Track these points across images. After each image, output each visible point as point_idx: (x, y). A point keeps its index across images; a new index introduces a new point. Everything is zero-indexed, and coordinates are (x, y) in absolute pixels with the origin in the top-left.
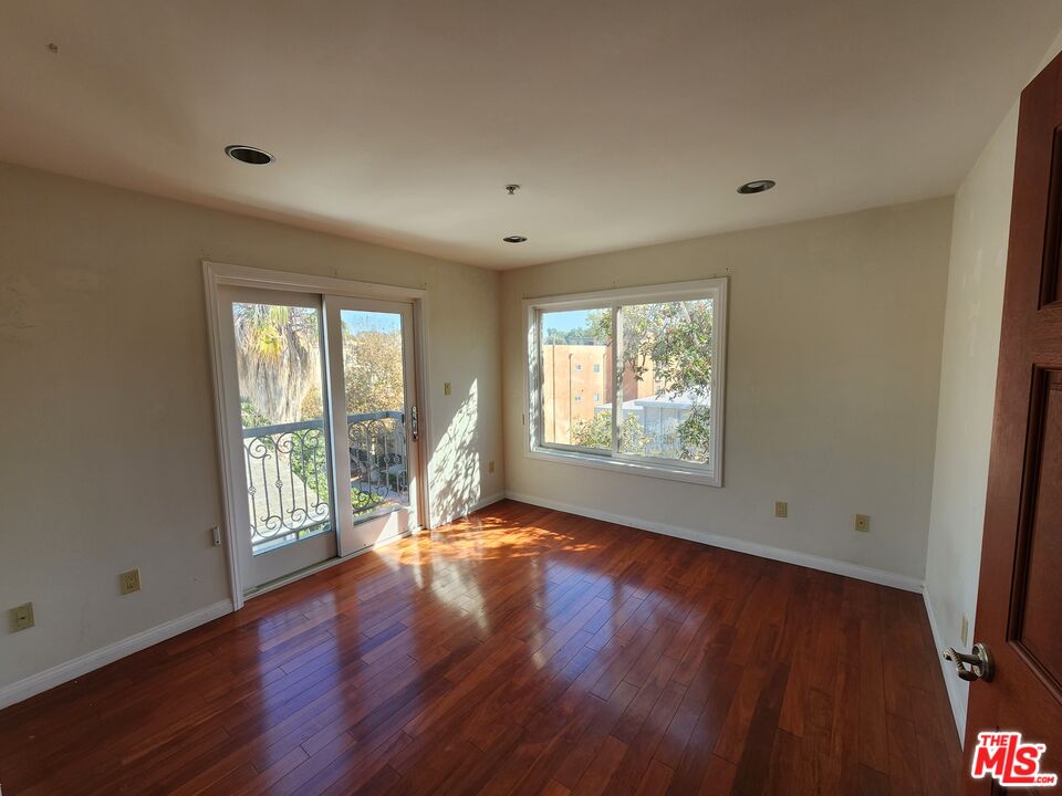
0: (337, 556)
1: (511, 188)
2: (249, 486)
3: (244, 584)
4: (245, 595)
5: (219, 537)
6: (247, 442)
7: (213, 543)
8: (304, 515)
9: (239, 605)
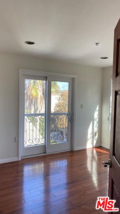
0: (45, 153)
1: (97, 44)
2: (25, 130)
3: (22, 155)
4: (21, 157)
5: (17, 140)
6: (26, 117)
7: (15, 141)
8: (38, 141)
9: (20, 159)
